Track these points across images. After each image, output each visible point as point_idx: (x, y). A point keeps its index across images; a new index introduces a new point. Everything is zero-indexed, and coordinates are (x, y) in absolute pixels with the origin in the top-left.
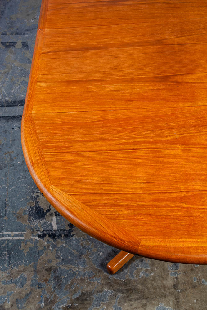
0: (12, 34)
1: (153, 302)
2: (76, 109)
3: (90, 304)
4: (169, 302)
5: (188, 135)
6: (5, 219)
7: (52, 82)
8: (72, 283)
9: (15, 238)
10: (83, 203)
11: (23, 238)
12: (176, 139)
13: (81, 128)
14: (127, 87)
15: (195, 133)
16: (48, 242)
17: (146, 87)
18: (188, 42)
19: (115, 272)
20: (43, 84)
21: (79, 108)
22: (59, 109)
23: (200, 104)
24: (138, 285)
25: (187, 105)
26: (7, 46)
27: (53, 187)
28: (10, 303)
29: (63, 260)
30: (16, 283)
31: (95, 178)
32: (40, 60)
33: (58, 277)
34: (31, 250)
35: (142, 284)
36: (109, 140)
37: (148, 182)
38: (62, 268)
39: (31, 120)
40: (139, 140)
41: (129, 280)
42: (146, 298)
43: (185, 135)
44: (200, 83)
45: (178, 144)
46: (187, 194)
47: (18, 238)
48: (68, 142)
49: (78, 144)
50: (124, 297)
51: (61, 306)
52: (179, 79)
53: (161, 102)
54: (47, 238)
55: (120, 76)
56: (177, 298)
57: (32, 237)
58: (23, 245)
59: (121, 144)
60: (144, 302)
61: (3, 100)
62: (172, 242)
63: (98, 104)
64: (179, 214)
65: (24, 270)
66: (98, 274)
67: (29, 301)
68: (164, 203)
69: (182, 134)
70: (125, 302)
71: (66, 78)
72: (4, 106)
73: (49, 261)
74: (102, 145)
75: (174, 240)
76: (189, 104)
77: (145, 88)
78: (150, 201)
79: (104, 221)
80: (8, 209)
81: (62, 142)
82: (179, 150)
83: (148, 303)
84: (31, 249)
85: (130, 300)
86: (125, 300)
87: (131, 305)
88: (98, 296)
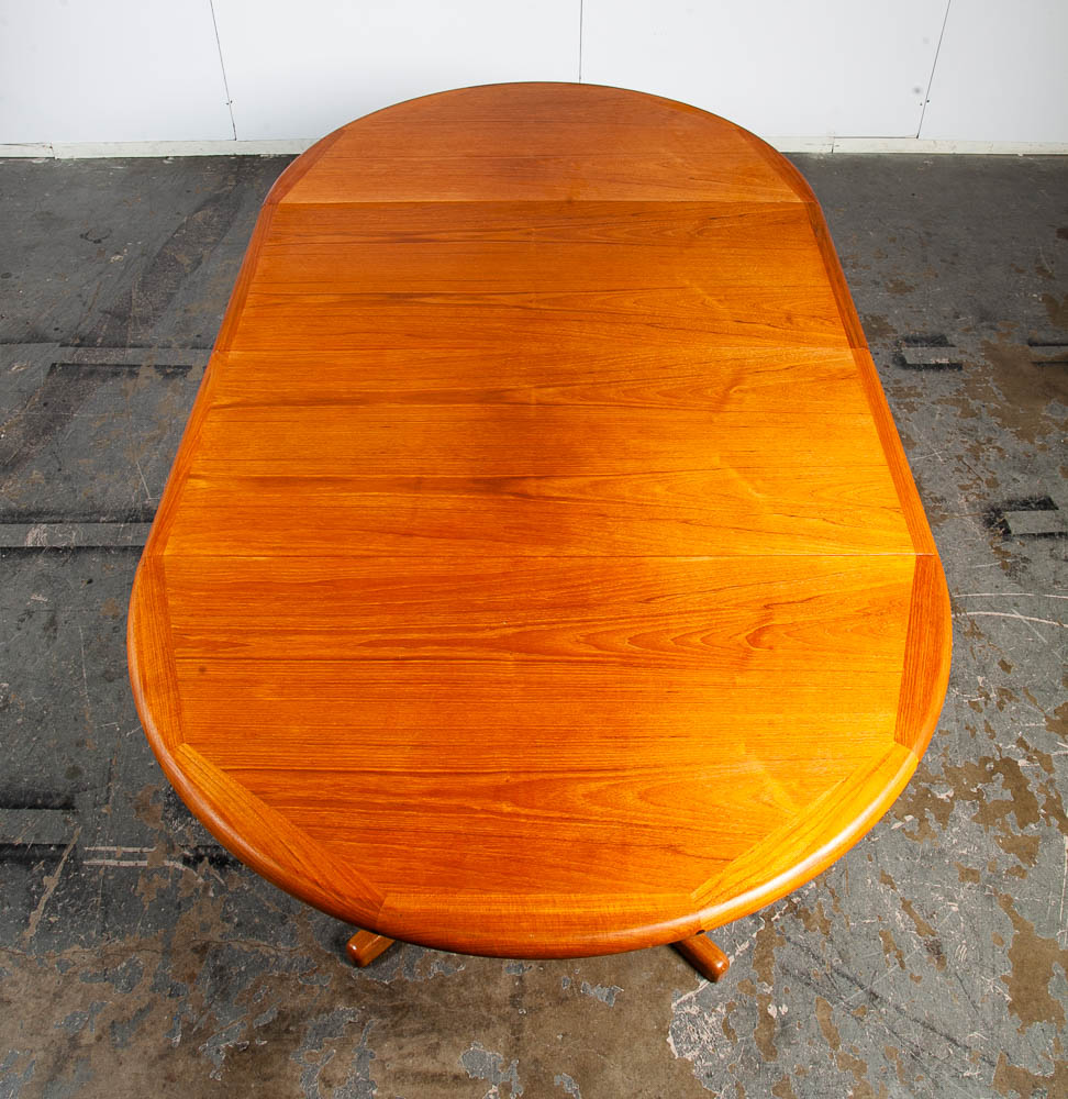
0: (183, 346)
1: (457, 1039)
2: (273, 549)
3: (297, 1041)
4: (495, 1041)
5: (535, 628)
6: (104, 811)
7: (223, 478)
8: (257, 986)
9: (124, 863)
10: (254, 793)
11: (145, 863)
12: (504, 637)
13: (277, 599)
14: (404, 500)
15: (554, 623)
16: (207, 876)
17: (448, 502)
18: (561, 400)
19: (366, 961)
20: (202, 484)
21: (281, 548)
22: (229, 548)
23: (573, 551)
24: (424, 997)
25: (541, 554)
26: (167, 375)
27: (185, 748)
28: (96, 1032)
29: (239, 925)
30: (114, 980)
31: (295, 730)
32: (205, 425)
33: (222, 968)
34: (163, 896)
35: (434, 995)
36: (342, 633)
37: (422, 746)
38: (236, 946)
39: (158, 572)
40: (415, 636)
41: (403, 983)
42: (440, 1031)
43: (529, 628)
44: (578, 500)
45: (509, 649)
46: (513, 780)
47: (132, 863)
48: (240, 632)
49: (263, 640)
50: (384, 1027)
51: (223, 1046)
52: (531, 487)
53: (481, 543)
54: (205, 865)
55: (391, 472)
56: (517, 1030)
57: (167, 863)
58: (141, 882)
59: (371, 644)
60: (434, 1038)
61: (139, 505)
62: (463, 903)
63: (326, 539)
64: (489, 829)
65: (138, 948)
66: (323, 966)
67: (143, 1030)
68: (455, 802)
69: (520, 626)
70: (386, 1038)
71: (260, 469)
72: (140, 522)
73: (205, 928)
74: (322, 645)
75: (468, 897)
76: (548, 550)
77: (447, 505)
78: (424, 794)
79: (302, 841)
80: (116, 786)
81: (225, 632)
82: (508, 665)
83: (444, 1043)
84: (162, 894)
85: (400, 1035)
86: (388, 1033)
87: (401, 1048)
88: (319, 1021)
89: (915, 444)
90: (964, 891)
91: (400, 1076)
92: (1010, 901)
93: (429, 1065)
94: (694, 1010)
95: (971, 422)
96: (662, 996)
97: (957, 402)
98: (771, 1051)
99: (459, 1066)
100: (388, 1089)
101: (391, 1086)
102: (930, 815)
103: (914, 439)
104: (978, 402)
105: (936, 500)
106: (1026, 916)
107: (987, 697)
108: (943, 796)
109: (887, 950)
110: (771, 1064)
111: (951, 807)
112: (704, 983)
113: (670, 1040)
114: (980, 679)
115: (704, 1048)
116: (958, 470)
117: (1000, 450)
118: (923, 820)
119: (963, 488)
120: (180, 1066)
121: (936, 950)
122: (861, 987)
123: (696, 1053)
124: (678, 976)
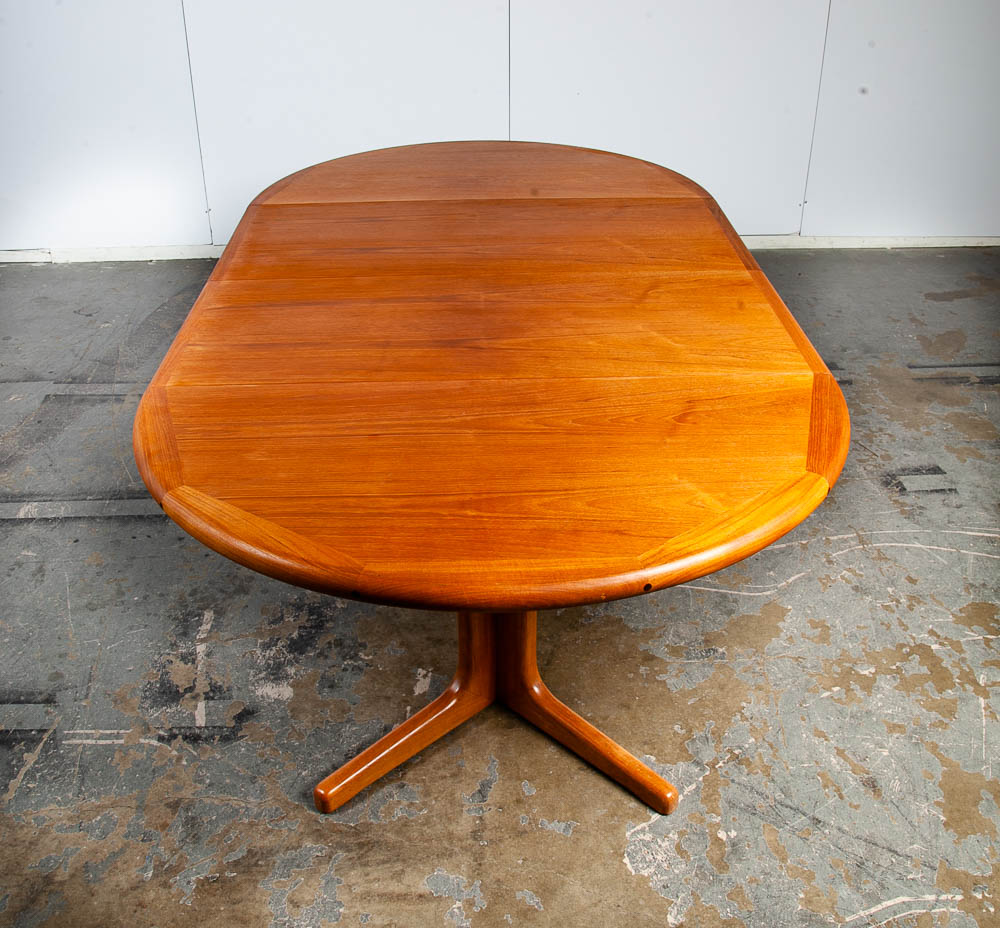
1: (421, 866)
3: (266, 873)
4: (458, 866)
8: (227, 831)
9: (102, 742)
11: (121, 741)
16: (180, 749)
19: (333, 806)
24: (389, 834)
28: (69, 871)
29: (211, 785)
30: (89, 830)
33: (193, 818)
34: (137, 765)
35: (398, 833)
38: (207, 801)
41: (369, 825)
42: (404, 861)
47: (109, 742)
50: (350, 859)
51: (194, 878)
54: (179, 741)
56: (479, 857)
58: (118, 755)
60: (399, 867)
61: (122, 488)
65: (114, 805)
66: (291, 813)
67: (116, 868)
70: (353, 867)
73: (177, 788)
83: (409, 869)
84: (137, 763)
85: (366, 865)
86: (354, 864)
87: (367, 875)
88: (287, 856)
90: (893, 741)
91: (366, 897)
92: (937, 746)
93: (395, 887)
94: (648, 837)
95: (864, 418)
96: (616, 827)
98: (722, 865)
99: (424, 886)
100: (355, 907)
101: (358, 904)
102: (855, 686)
104: (868, 404)
106: (952, 756)
108: (866, 672)
109: (825, 786)
110: (724, 876)
111: (873, 680)
112: (656, 817)
113: (626, 860)
114: (889, 590)
115: (659, 866)
118: (849, 690)
120: (152, 895)
121: (872, 785)
122: (804, 814)
123: (652, 870)
124: (631, 812)
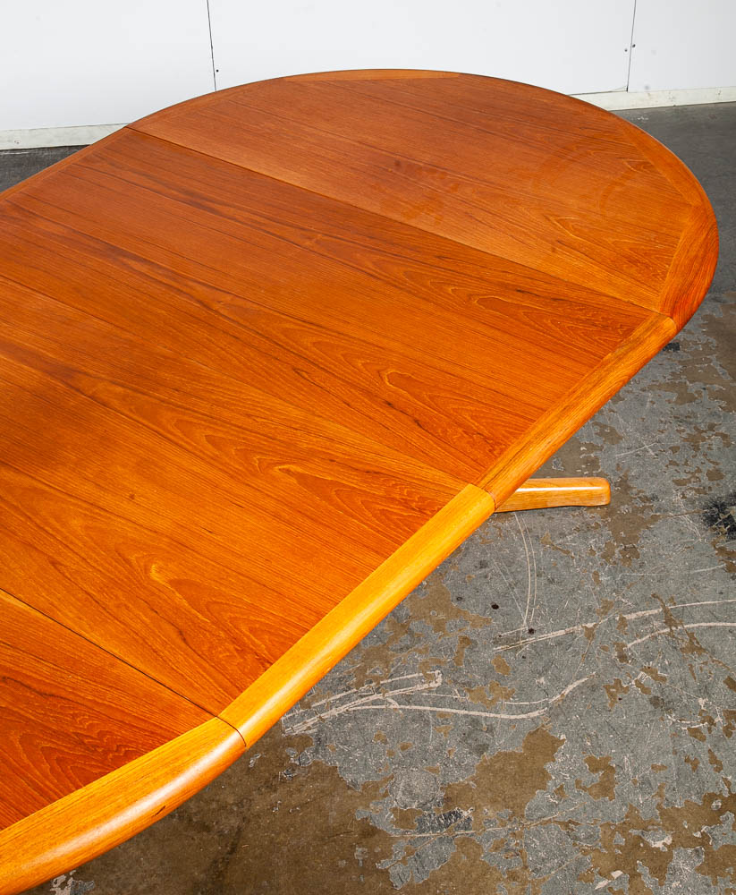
89: (621, 438)
95: (687, 408)
97: (671, 386)
102: (643, 869)
103: (621, 432)
104: (699, 385)
105: (646, 499)
107: (711, 722)
108: (659, 845)
111: (669, 856)
114: (701, 701)
116: (672, 463)
117: (724, 436)
118: (634, 876)
119: (678, 483)
